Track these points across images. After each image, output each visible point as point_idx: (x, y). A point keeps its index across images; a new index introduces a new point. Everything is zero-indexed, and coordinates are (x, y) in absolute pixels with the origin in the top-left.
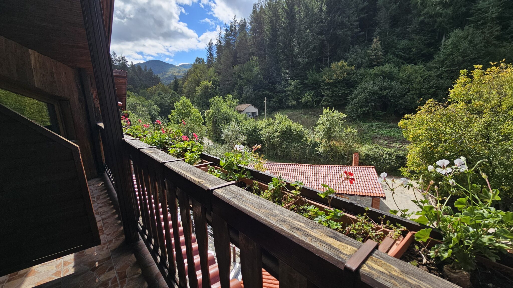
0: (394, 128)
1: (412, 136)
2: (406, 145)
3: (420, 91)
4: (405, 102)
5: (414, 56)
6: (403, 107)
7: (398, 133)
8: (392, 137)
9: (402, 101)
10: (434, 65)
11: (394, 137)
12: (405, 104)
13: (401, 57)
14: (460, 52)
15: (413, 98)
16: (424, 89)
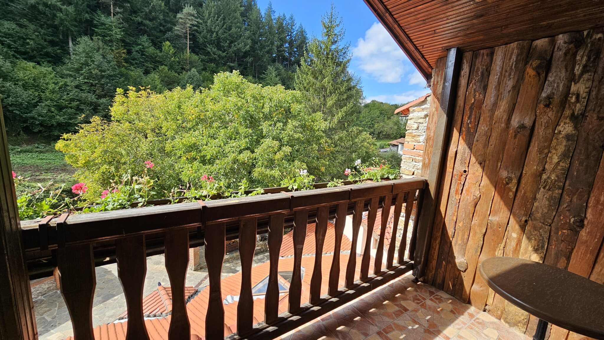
0: (31, 152)
1: (84, 162)
2: (62, 175)
3: (58, 103)
4: (39, 116)
5: (33, 52)
6: (37, 123)
7: (42, 159)
8: (33, 166)
9: (34, 114)
10: (68, 72)
11: (37, 166)
12: (40, 118)
13: (9, 46)
14: (96, 65)
15: (49, 110)
16: (63, 101)
